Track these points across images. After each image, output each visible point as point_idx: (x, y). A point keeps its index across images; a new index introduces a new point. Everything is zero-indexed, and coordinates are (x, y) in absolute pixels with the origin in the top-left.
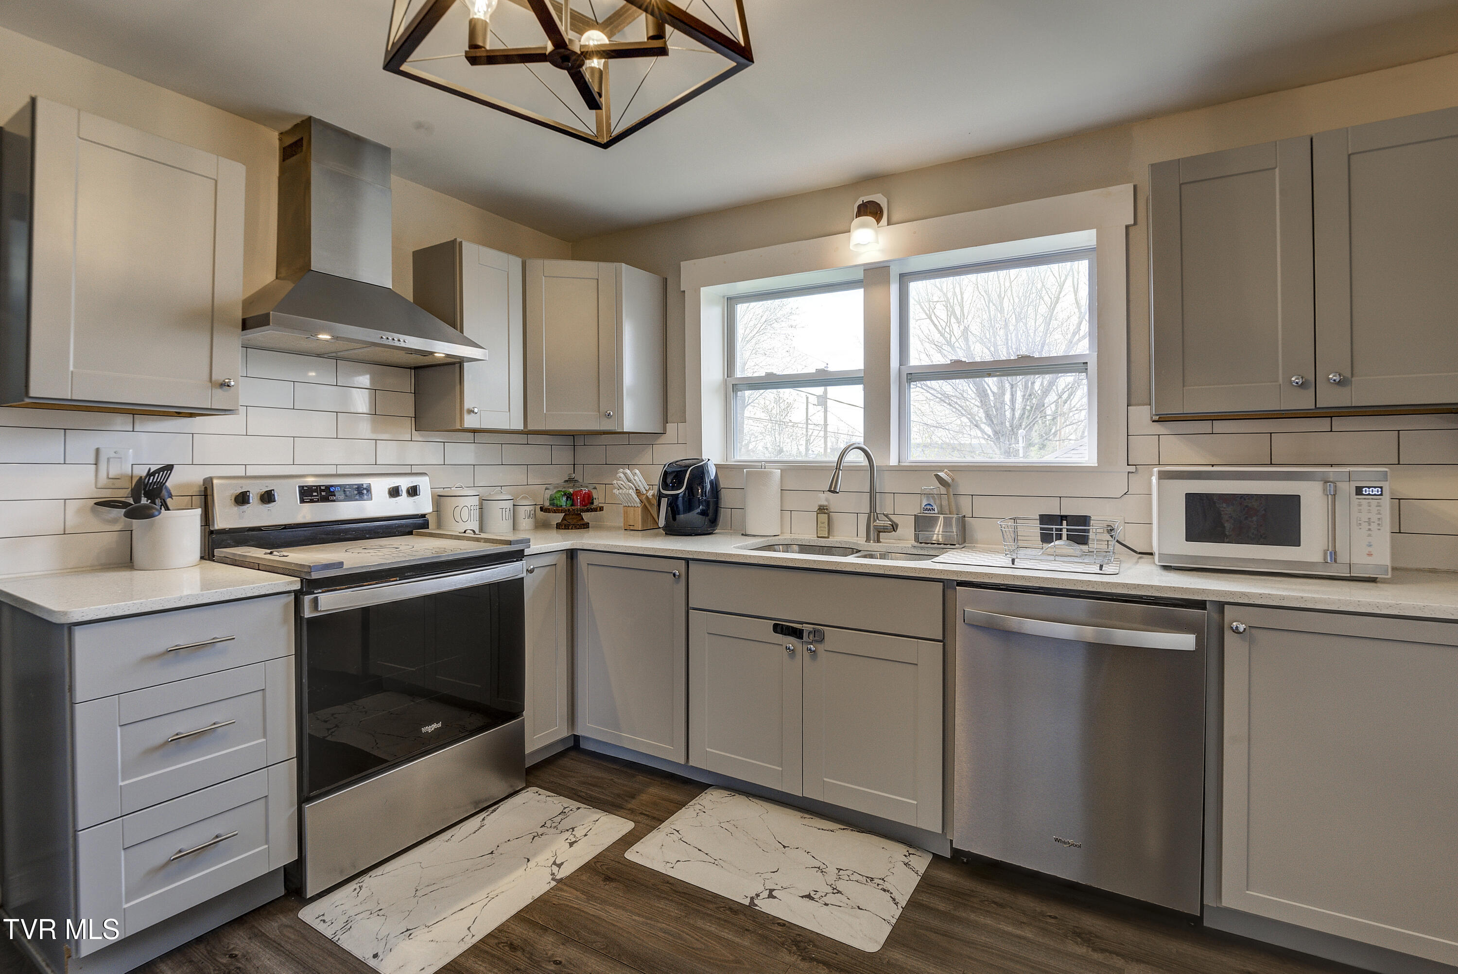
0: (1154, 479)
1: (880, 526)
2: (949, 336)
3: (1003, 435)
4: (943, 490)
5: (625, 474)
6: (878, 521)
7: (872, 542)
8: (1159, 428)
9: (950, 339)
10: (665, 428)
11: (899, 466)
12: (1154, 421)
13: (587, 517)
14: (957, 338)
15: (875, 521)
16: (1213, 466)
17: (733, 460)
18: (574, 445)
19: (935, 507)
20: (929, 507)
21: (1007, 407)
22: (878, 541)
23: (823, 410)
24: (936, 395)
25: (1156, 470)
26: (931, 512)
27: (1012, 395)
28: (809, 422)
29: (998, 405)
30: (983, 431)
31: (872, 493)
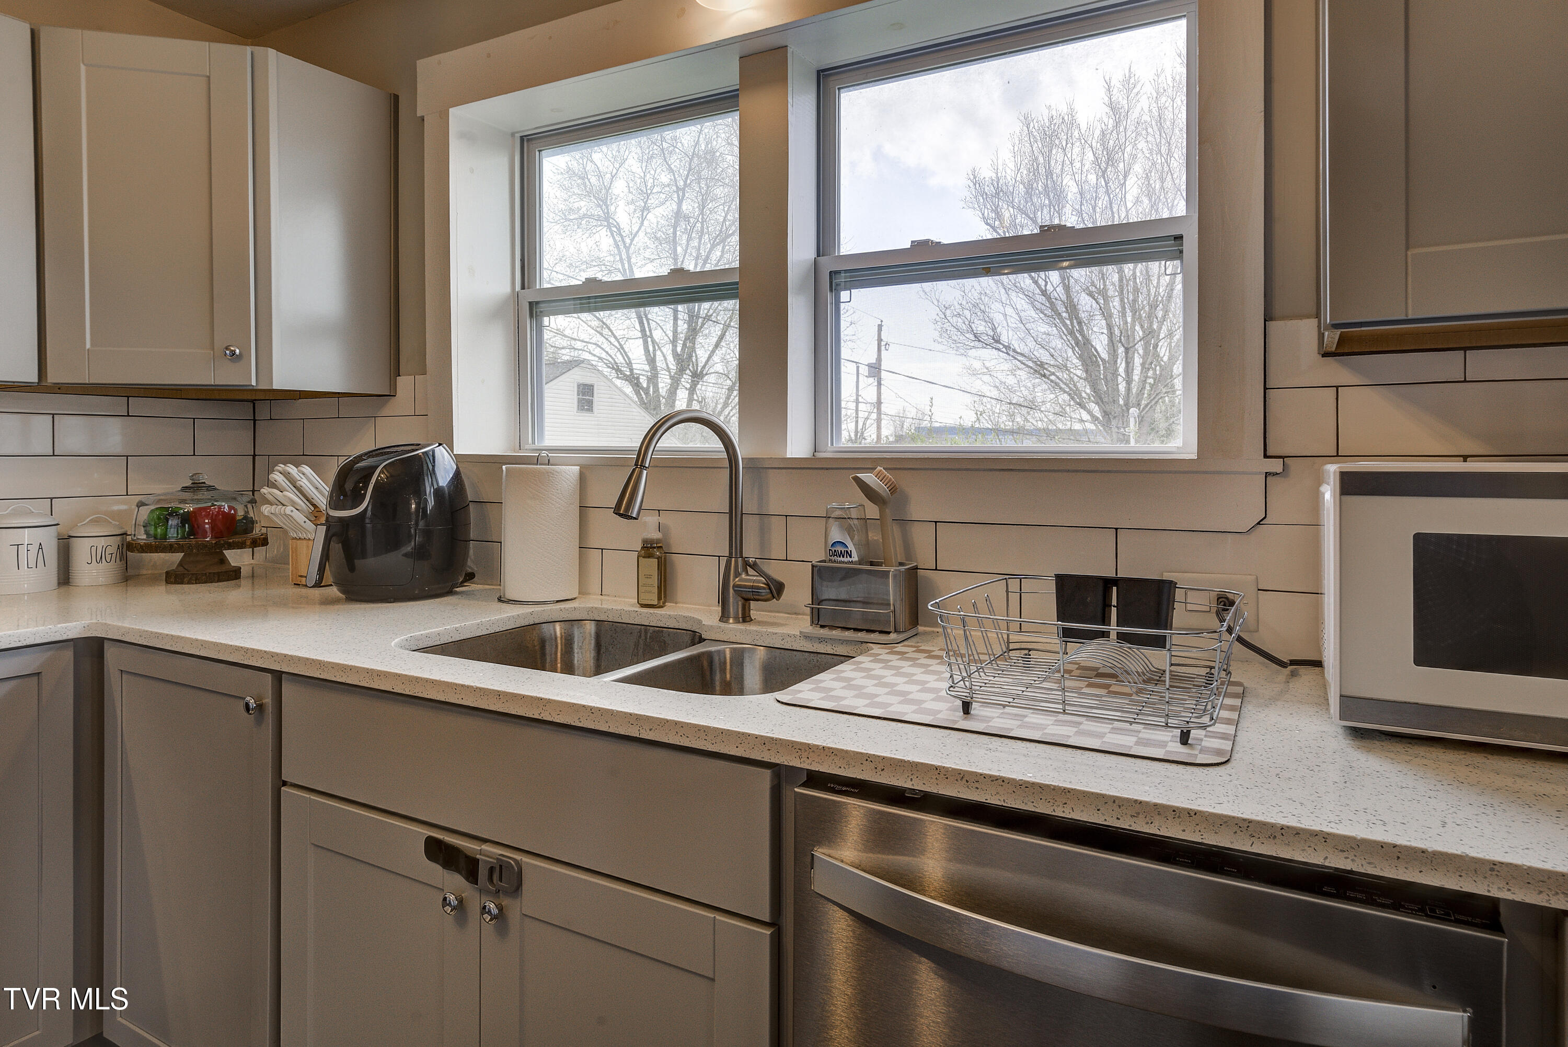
0: (1329, 493)
1: (745, 587)
2: (1043, 283)
3: (1115, 417)
4: (872, 511)
5: (287, 475)
6: (743, 576)
7: (731, 621)
8: (1336, 371)
9: (1046, 286)
10: (393, 386)
11: (814, 459)
12: (1326, 355)
13: (236, 557)
14: (1055, 286)
15: (737, 574)
16: (1465, 458)
17: (533, 447)
18: (255, 420)
19: (851, 547)
20: (839, 548)
21: (1120, 379)
22: (746, 618)
23: (876, 384)
24: (1027, 363)
25: (1332, 469)
26: (845, 559)
27: (1127, 363)
28: (860, 399)
29: (1109, 376)
30: (1090, 412)
31: (735, 515)
